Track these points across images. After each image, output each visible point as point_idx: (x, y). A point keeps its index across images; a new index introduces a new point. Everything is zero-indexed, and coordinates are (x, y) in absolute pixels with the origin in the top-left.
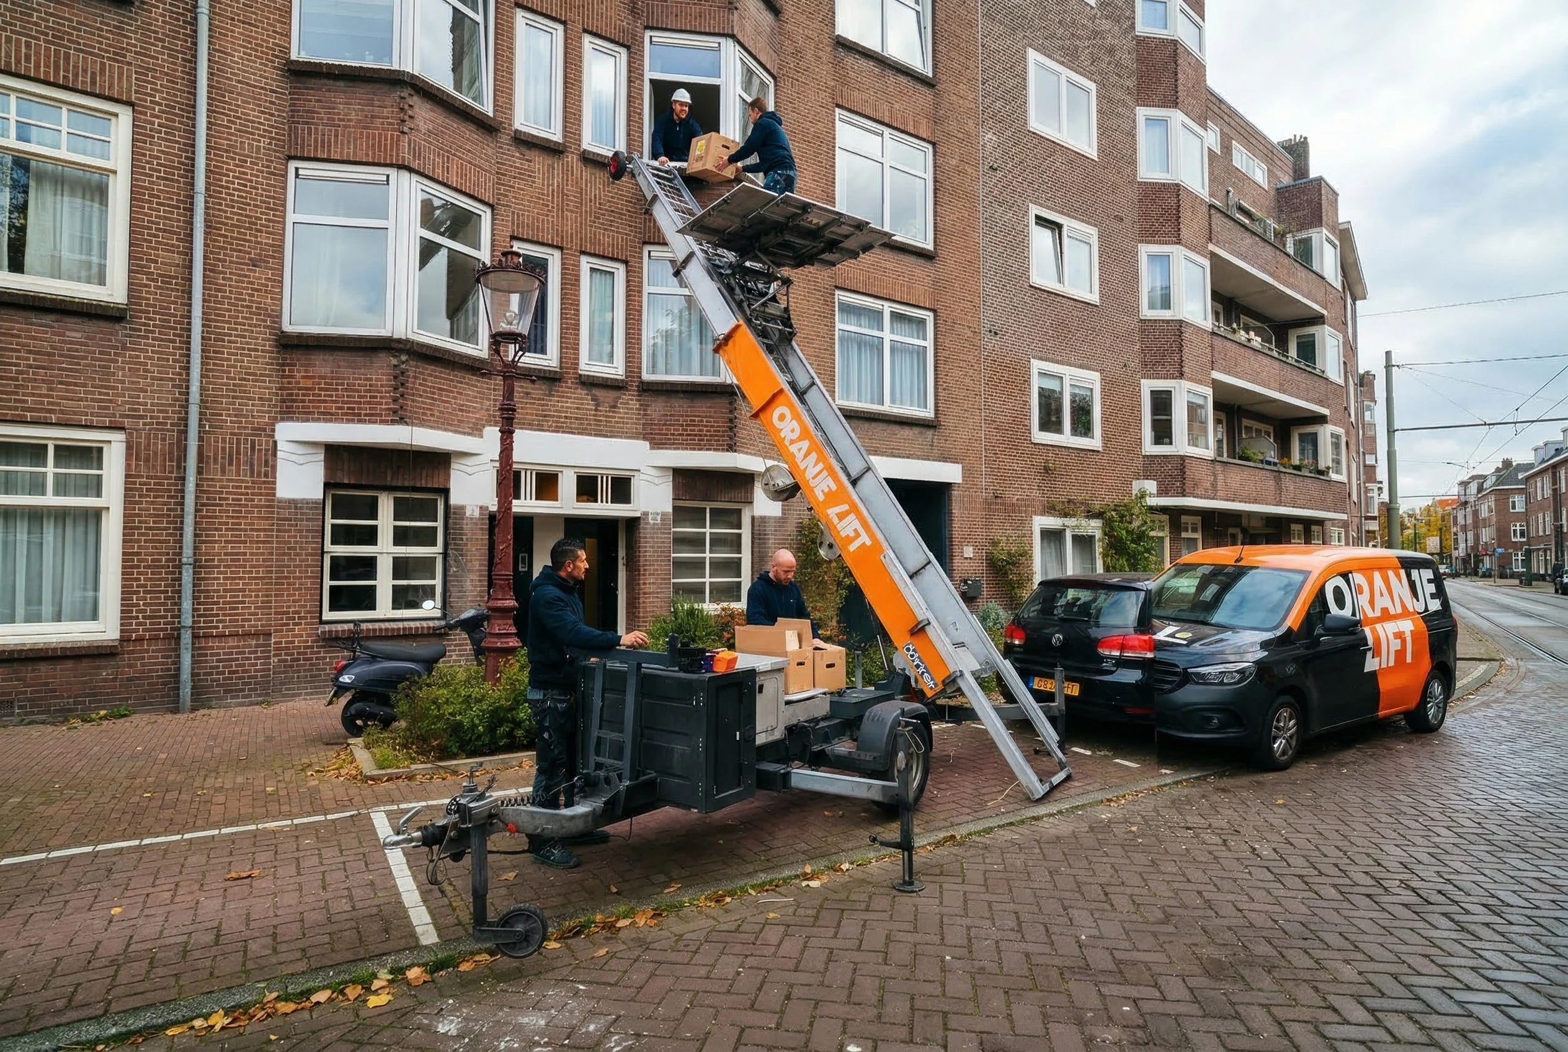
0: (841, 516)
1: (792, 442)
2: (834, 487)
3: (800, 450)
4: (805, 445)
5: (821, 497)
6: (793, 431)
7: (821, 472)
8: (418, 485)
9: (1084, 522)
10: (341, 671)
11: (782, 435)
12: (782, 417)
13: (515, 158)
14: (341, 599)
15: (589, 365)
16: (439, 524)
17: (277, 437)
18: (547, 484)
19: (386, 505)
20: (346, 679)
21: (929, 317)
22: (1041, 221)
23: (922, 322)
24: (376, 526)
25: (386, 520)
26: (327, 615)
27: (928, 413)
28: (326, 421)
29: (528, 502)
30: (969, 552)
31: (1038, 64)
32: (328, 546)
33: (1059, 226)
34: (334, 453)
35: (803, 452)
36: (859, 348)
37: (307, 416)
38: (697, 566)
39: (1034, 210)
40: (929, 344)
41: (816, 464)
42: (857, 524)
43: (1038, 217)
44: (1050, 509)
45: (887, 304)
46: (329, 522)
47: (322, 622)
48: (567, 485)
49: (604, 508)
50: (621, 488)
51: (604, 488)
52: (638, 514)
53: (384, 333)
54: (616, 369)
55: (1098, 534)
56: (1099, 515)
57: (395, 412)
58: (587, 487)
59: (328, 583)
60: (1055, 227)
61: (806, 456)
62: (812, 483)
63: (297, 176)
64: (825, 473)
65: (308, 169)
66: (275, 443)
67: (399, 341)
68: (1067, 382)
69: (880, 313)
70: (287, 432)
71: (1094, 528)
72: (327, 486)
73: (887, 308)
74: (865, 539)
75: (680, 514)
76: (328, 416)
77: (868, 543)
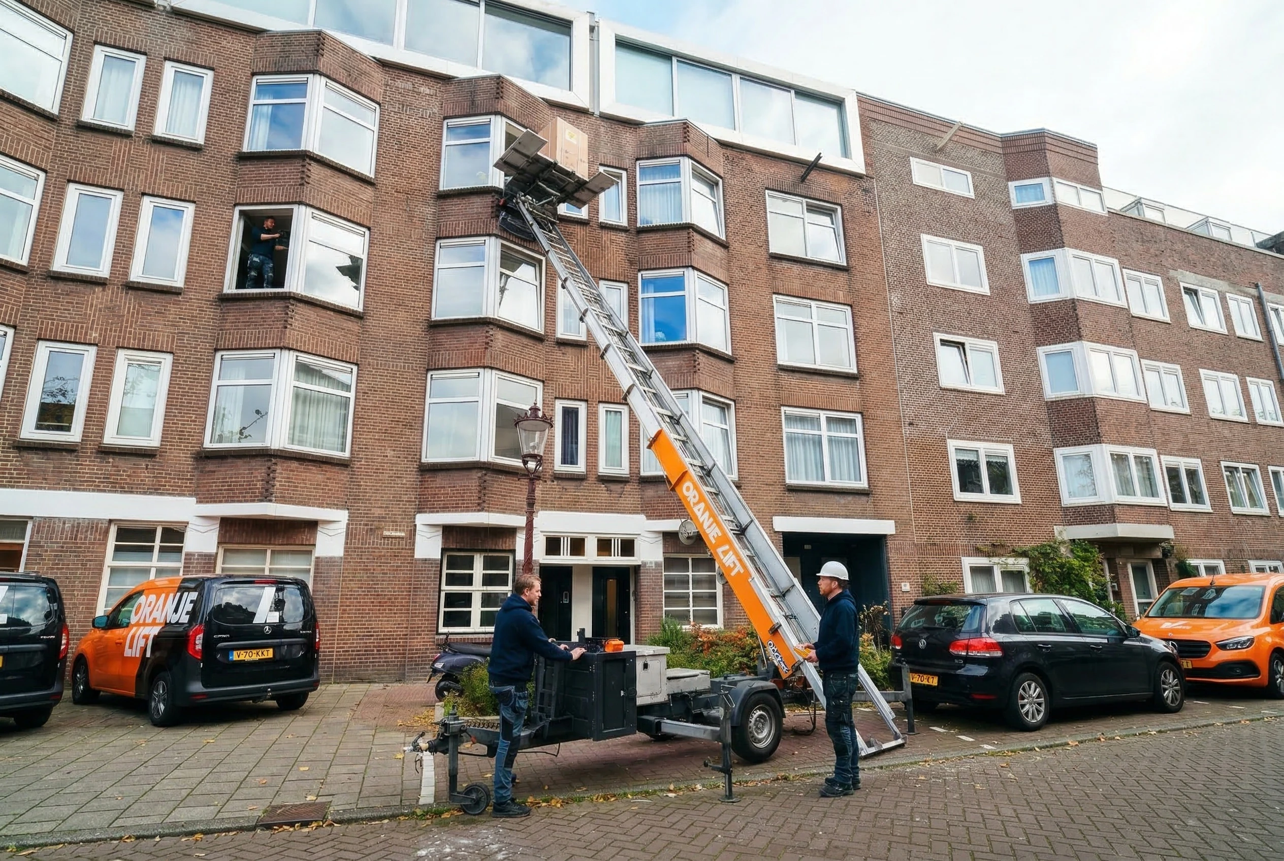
0: (725, 553)
1: (695, 504)
2: (720, 534)
3: (699, 510)
4: (702, 505)
5: (714, 541)
6: (694, 497)
7: (711, 524)
8: (497, 548)
9: (1011, 561)
10: (435, 661)
11: (688, 499)
12: (688, 489)
13: (558, 353)
14: (450, 620)
15: (604, 469)
16: (510, 572)
17: (417, 523)
18: (578, 546)
19: (479, 561)
20: (439, 665)
21: (858, 418)
22: (944, 342)
23: (852, 422)
24: (472, 574)
25: (478, 570)
26: (442, 630)
27: (863, 484)
28: (444, 512)
29: (565, 557)
30: (906, 587)
31: (929, 241)
32: (444, 587)
33: (963, 344)
34: (448, 531)
35: (702, 510)
36: (804, 444)
37: (433, 510)
38: (684, 599)
39: (938, 336)
40: (860, 435)
41: (709, 518)
42: (733, 558)
43: (941, 340)
44: (978, 552)
45: (822, 413)
46: (445, 571)
47: (438, 634)
48: (591, 546)
49: (616, 560)
50: (628, 547)
51: (616, 547)
52: (640, 563)
53: (476, 459)
54: (624, 470)
55: (1027, 570)
56: (1024, 554)
57: (479, 504)
58: (604, 546)
59: (443, 609)
60: (960, 346)
61: (702, 515)
62: (708, 531)
63: (431, 378)
64: (714, 525)
65: (436, 374)
66: (415, 526)
67: (484, 463)
68: (982, 454)
69: (818, 419)
70: (421, 519)
71: (1022, 564)
72: (444, 550)
73: (823, 415)
74: (739, 568)
75: (669, 563)
76: (445, 509)
77: (742, 571)
